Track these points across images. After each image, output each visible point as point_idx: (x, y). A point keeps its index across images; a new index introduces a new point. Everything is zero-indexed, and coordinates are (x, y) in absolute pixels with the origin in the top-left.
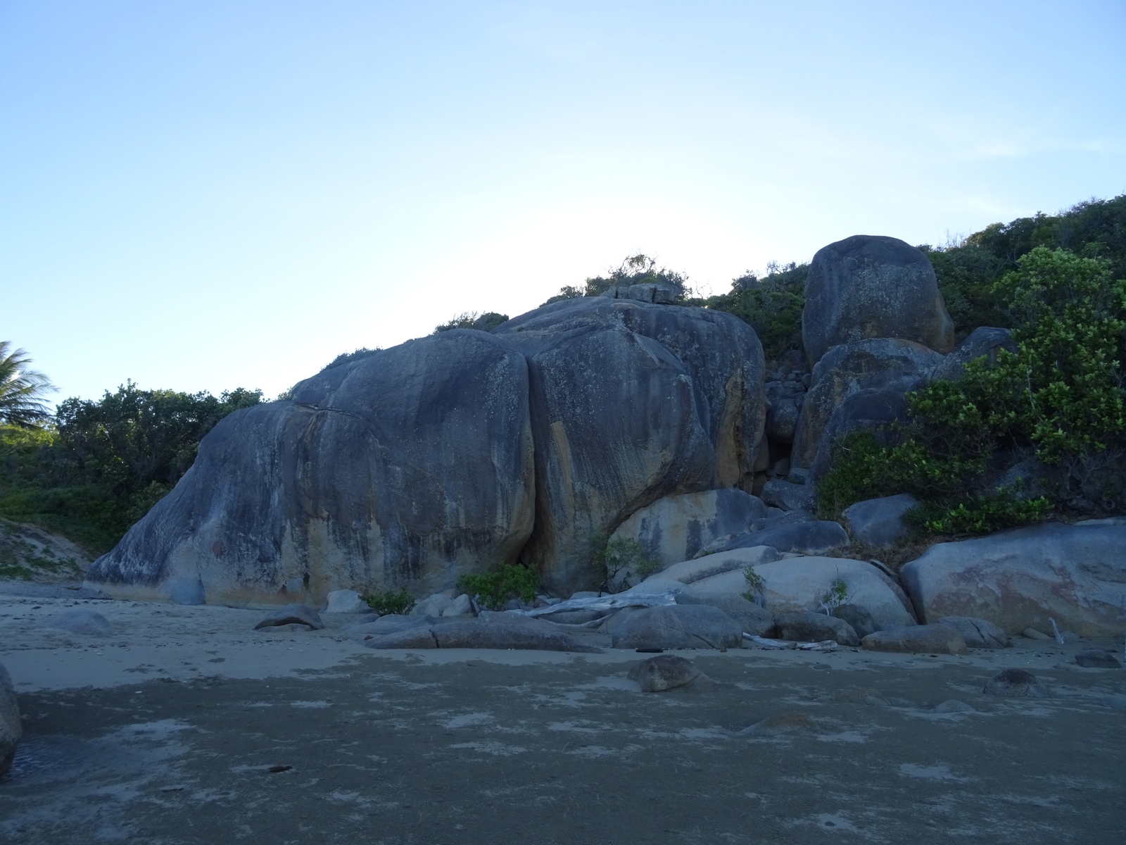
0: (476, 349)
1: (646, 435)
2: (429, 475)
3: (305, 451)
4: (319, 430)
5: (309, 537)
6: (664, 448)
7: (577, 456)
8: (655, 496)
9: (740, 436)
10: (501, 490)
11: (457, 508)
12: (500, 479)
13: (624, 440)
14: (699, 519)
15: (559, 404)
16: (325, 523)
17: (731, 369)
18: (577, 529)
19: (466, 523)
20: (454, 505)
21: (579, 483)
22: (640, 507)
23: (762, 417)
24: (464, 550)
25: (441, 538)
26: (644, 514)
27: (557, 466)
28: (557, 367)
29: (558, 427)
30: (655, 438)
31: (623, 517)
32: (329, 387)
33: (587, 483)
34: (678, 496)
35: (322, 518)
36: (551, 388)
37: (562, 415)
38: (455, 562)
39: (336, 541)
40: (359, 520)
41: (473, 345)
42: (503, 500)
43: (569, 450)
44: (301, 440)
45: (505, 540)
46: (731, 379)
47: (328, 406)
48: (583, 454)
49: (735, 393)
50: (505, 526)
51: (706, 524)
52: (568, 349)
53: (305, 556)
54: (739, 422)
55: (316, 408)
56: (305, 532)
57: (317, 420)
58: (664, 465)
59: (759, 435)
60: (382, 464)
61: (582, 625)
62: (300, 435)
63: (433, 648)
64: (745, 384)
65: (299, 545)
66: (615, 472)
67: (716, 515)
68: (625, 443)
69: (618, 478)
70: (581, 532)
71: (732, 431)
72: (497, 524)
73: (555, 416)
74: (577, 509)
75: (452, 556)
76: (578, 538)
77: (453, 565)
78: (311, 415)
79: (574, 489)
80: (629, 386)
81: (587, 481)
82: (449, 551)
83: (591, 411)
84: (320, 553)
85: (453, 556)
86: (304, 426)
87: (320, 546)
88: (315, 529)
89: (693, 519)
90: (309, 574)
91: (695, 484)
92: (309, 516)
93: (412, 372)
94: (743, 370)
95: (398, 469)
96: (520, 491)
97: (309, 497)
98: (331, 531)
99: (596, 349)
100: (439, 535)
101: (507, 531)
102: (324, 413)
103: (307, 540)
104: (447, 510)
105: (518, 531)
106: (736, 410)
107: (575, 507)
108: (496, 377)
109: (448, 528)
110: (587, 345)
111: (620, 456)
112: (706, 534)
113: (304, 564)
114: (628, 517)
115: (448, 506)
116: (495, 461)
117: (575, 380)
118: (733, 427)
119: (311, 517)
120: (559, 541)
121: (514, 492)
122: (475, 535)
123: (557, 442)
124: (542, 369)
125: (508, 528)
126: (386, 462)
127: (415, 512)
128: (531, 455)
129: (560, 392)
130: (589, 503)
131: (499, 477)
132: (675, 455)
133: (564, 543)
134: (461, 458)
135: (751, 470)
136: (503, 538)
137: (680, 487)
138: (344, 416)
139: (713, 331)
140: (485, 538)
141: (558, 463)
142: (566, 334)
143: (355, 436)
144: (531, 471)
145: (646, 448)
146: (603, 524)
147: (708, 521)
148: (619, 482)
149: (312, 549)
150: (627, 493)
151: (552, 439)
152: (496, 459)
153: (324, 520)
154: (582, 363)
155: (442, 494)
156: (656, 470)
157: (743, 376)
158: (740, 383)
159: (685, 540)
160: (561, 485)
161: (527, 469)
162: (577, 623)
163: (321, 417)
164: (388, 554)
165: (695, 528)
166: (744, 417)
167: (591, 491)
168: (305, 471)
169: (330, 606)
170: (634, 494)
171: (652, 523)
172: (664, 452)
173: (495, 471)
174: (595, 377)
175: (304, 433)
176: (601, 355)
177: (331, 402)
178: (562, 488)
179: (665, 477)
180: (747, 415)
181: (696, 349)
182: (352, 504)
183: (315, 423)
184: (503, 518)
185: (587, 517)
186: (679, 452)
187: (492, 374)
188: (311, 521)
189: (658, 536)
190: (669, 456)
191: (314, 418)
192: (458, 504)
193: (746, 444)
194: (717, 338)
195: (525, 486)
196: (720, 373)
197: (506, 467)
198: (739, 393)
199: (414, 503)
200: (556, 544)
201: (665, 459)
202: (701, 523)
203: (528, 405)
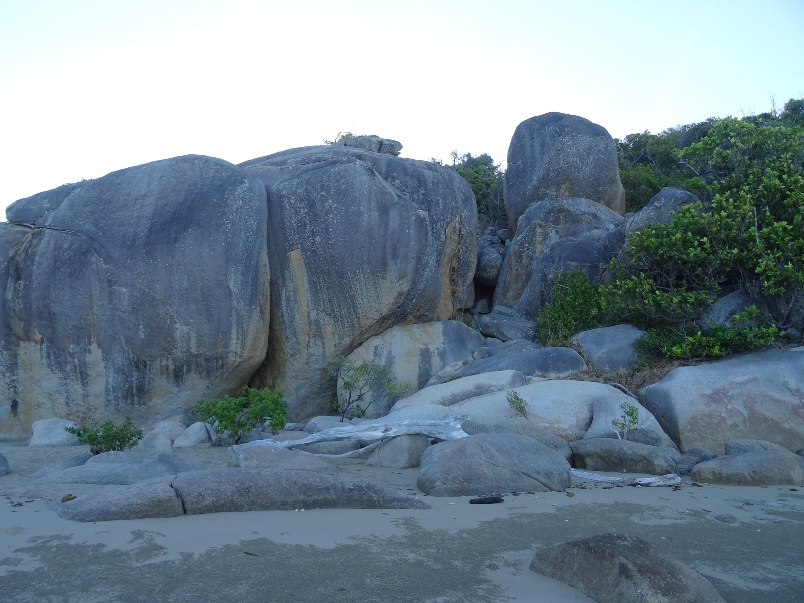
0: (214, 173)
1: (385, 265)
2: (158, 297)
3: (17, 269)
4: (35, 247)
5: (19, 361)
6: (401, 278)
7: (314, 286)
8: (387, 325)
9: (455, 276)
10: (237, 316)
11: (189, 332)
12: (235, 304)
13: (363, 269)
14: (429, 347)
15: (298, 233)
16: (38, 346)
17: (452, 215)
18: (310, 356)
19: (198, 347)
20: (186, 329)
21: (315, 311)
22: (373, 335)
23: (474, 260)
24: (194, 376)
25: (170, 362)
26: (376, 341)
27: (292, 294)
28: (298, 196)
29: (296, 256)
30: (393, 268)
31: (355, 344)
32: (48, 205)
33: (322, 311)
34: (408, 326)
35: (35, 341)
36: (291, 217)
37: (301, 243)
38: (183, 387)
39: (50, 366)
40: (78, 343)
41: (211, 169)
42: (238, 326)
43: (306, 279)
44: (12, 259)
45: (238, 366)
46: (451, 224)
47: (46, 224)
48: (320, 283)
49: (453, 237)
50: (239, 351)
51: (436, 351)
52: (309, 180)
53: (13, 381)
54: (455, 264)
55: (32, 226)
56: (15, 356)
57: (32, 238)
58: (400, 294)
59: (471, 275)
60: (106, 285)
61: (343, 455)
62: (11, 253)
63: (177, 515)
64: (462, 229)
65: (6, 369)
66: (352, 300)
67: (443, 343)
68: (363, 273)
69: (354, 307)
70: (313, 358)
71: (448, 271)
72: (230, 349)
73: (293, 244)
74: (311, 336)
75: (180, 382)
76: (310, 365)
77: (181, 390)
78: (26, 233)
79: (309, 317)
80: (370, 217)
81: (322, 309)
82: (178, 376)
83: (330, 240)
84: (32, 378)
85: (182, 380)
86: (17, 244)
87: (31, 371)
88: (25, 353)
89: (424, 347)
90: (18, 400)
91: (424, 315)
92: (19, 338)
93: (143, 192)
94: (461, 217)
95: (124, 290)
96: (256, 316)
97: (20, 319)
98: (45, 355)
99: (338, 181)
100: (168, 359)
101: (240, 357)
102: (41, 231)
103: (16, 364)
104: (178, 334)
105: (251, 357)
106: (453, 252)
107: (309, 335)
108: (235, 201)
109: (178, 353)
110: (329, 177)
111: (358, 285)
112: (436, 361)
113: (12, 390)
114: (361, 344)
115: (178, 330)
116: (231, 286)
117: (316, 209)
118: (449, 268)
119: (22, 340)
120: (291, 367)
121: (249, 317)
122: (206, 360)
123: (294, 270)
124: (281, 197)
125: (242, 353)
126: (110, 283)
127: (142, 336)
128: (267, 283)
129: (300, 221)
130: (323, 330)
131: (234, 302)
132: (411, 286)
133: (296, 369)
134: (194, 281)
135: (463, 307)
136: (236, 364)
137: (410, 317)
138: (64, 234)
139: (437, 180)
140: (217, 364)
141: (295, 292)
142: (305, 167)
143: (75, 255)
144: (266, 298)
145: (384, 278)
146: (336, 351)
147: (437, 349)
148: (355, 311)
149: (21, 374)
150: (362, 322)
151: (289, 267)
152: (232, 283)
153: (36, 343)
154: (324, 193)
155: (172, 318)
156: (393, 300)
157: (461, 222)
158: (458, 228)
159: (417, 366)
160: (296, 313)
161: (264, 295)
162: (336, 453)
163: (38, 235)
164: (111, 380)
165: (426, 355)
166: (459, 259)
167: (326, 319)
168: (16, 291)
169: (35, 436)
170: (369, 323)
171: (384, 350)
172: (401, 282)
173: (230, 296)
174: (336, 207)
175: (17, 251)
176: (343, 187)
177: (49, 220)
178: (297, 316)
179: (399, 307)
180: (462, 257)
181: (423, 195)
182: (70, 327)
183: (31, 241)
184: (237, 344)
185: (320, 344)
186: (414, 283)
187: (231, 198)
188: (22, 343)
189: (390, 362)
190: (405, 287)
191: (29, 236)
192: (190, 329)
193: (460, 283)
194: (441, 186)
195: (261, 313)
196: (442, 218)
197: (243, 292)
198: (456, 238)
199: (141, 327)
200: (288, 370)
201: (402, 289)
202: (431, 350)
203: (266, 233)
